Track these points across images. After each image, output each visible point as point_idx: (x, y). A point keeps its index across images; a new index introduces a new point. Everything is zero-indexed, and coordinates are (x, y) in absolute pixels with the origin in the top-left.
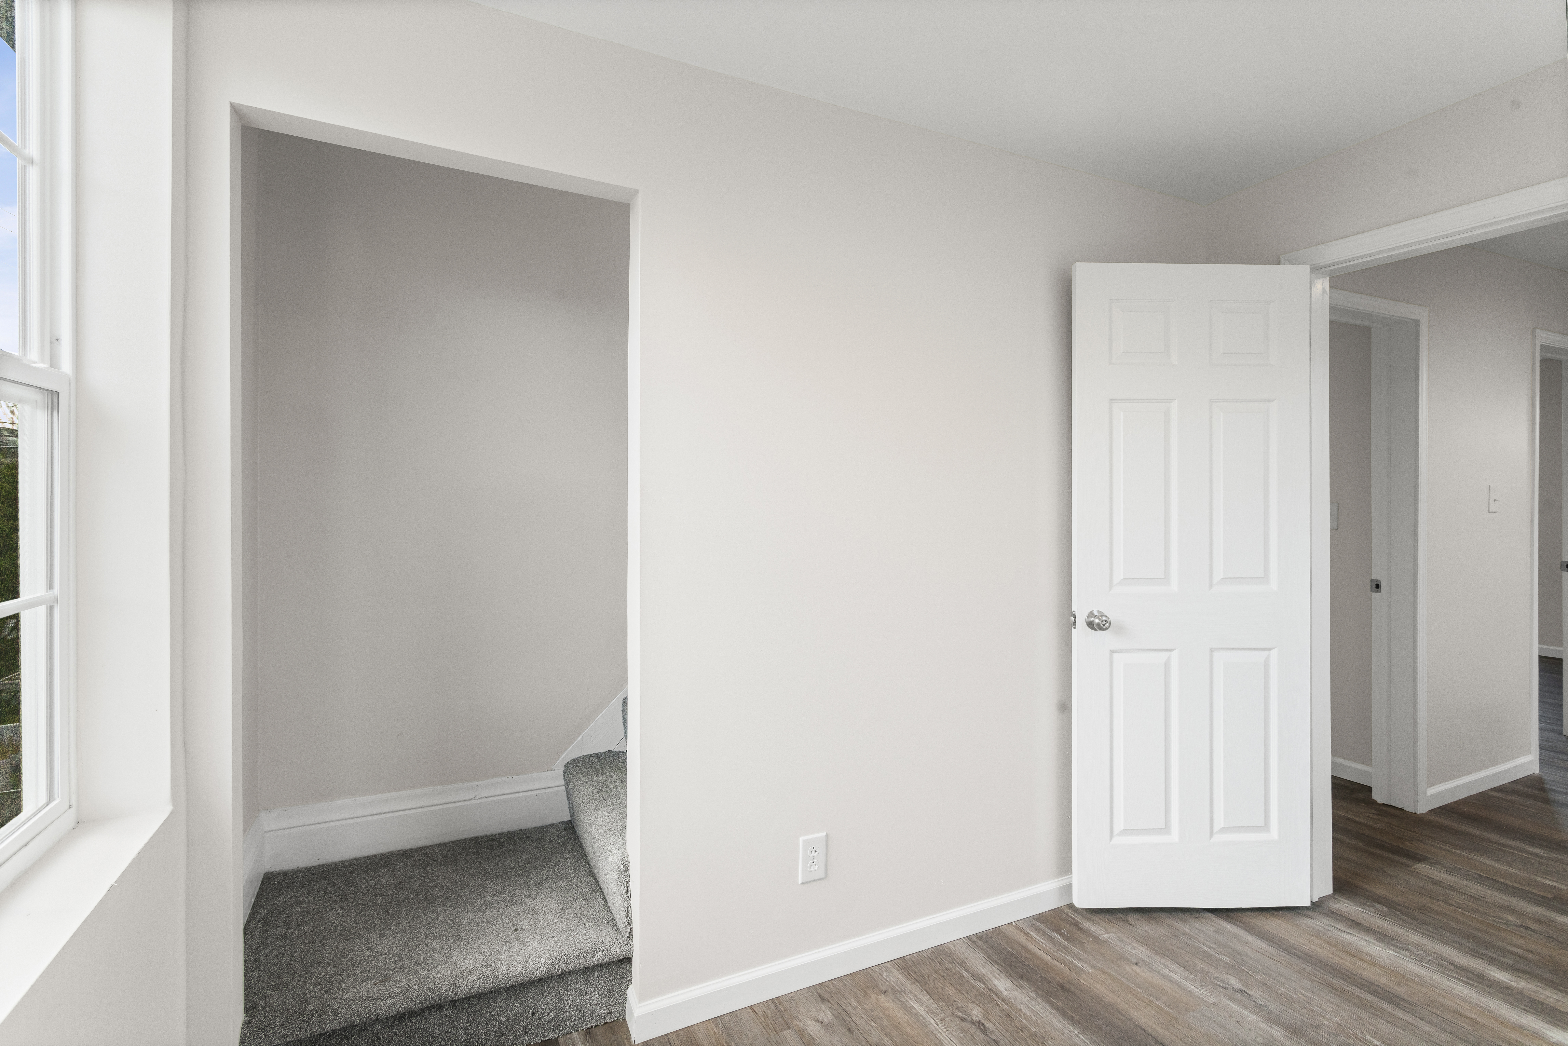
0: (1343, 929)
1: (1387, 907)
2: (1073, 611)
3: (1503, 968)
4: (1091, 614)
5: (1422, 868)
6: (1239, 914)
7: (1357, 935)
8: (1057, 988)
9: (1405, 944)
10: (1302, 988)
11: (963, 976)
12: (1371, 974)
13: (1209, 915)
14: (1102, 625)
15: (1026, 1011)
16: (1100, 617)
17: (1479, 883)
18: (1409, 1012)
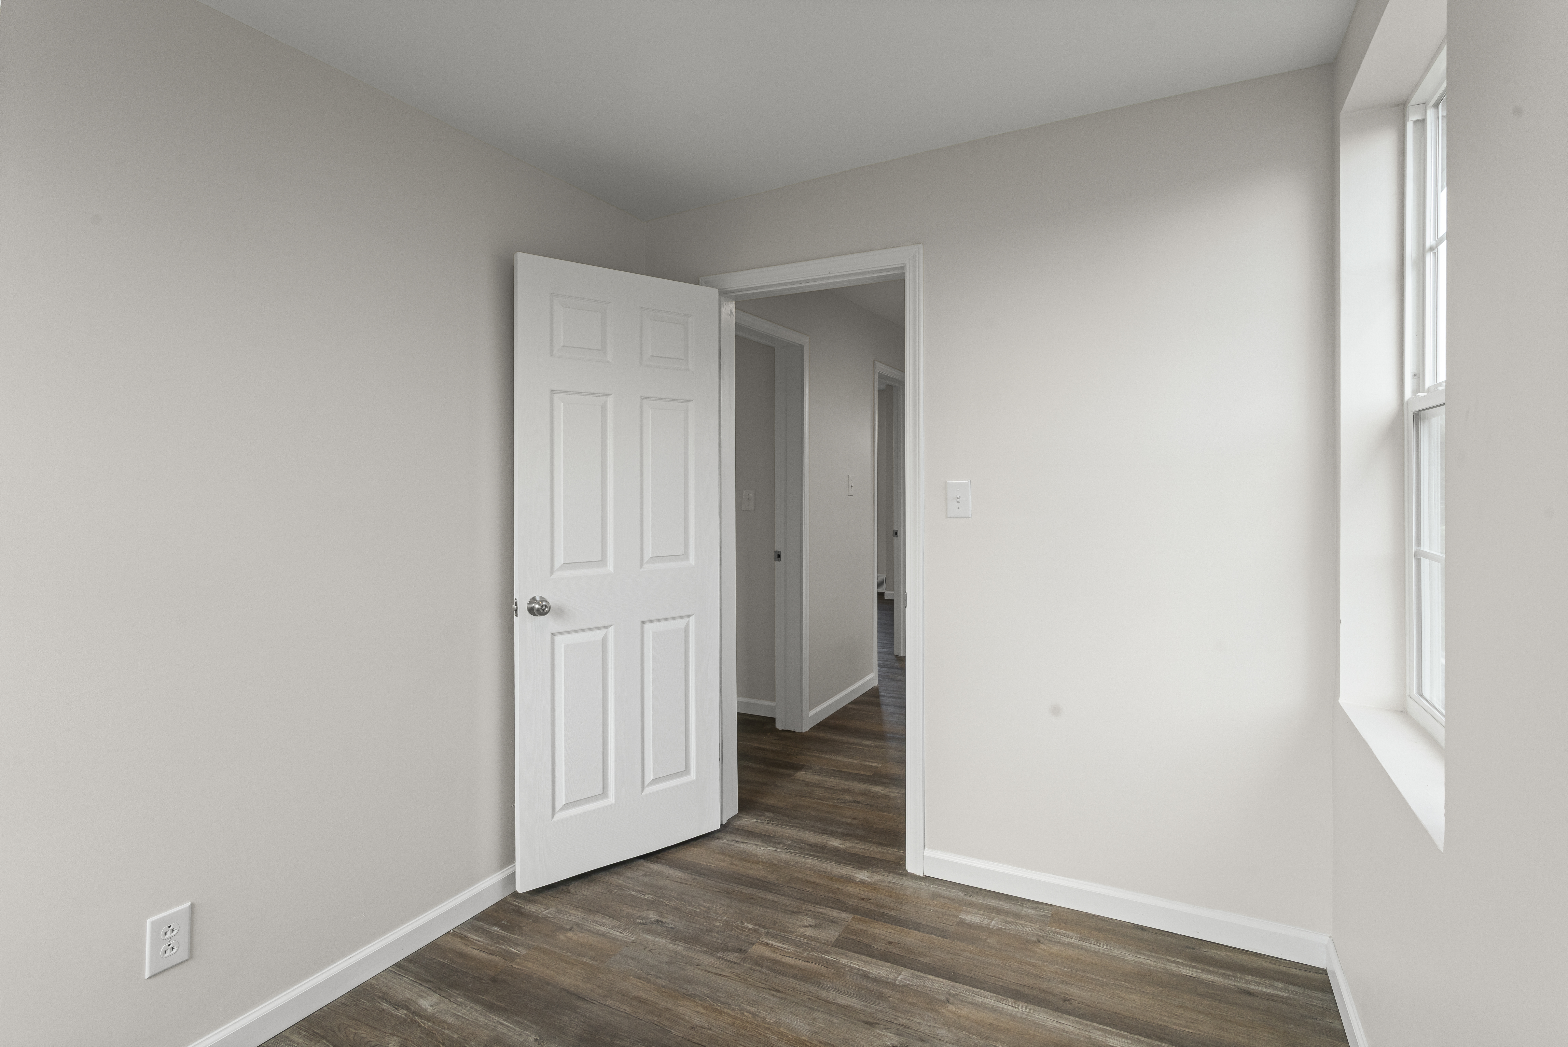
0: (743, 841)
1: (773, 812)
2: (515, 599)
3: (838, 837)
4: (533, 600)
5: (801, 775)
6: (666, 853)
7: (750, 842)
8: (488, 983)
9: (781, 839)
10: (705, 901)
11: (383, 1010)
12: (756, 871)
13: (641, 861)
14: (541, 610)
15: (450, 1020)
16: (540, 603)
17: (833, 776)
18: (775, 893)
